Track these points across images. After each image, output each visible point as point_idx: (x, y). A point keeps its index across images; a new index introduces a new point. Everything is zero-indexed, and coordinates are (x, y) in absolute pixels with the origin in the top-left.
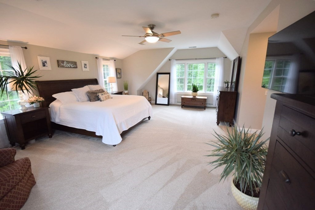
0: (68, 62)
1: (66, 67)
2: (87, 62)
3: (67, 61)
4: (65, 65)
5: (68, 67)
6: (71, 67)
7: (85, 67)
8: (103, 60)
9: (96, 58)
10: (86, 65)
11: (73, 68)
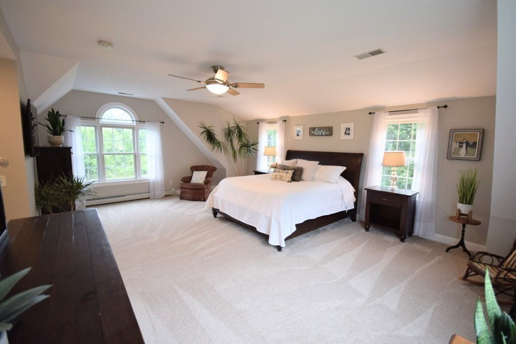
0: (320, 129)
1: (317, 135)
2: (352, 124)
3: (318, 128)
4: (315, 133)
5: (319, 135)
6: (322, 135)
7: (347, 132)
8: (390, 115)
9: (370, 113)
10: (349, 129)
11: (325, 135)
